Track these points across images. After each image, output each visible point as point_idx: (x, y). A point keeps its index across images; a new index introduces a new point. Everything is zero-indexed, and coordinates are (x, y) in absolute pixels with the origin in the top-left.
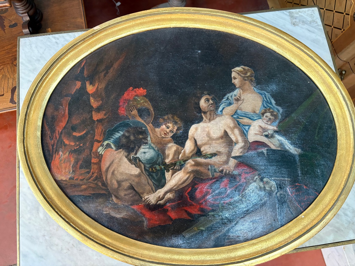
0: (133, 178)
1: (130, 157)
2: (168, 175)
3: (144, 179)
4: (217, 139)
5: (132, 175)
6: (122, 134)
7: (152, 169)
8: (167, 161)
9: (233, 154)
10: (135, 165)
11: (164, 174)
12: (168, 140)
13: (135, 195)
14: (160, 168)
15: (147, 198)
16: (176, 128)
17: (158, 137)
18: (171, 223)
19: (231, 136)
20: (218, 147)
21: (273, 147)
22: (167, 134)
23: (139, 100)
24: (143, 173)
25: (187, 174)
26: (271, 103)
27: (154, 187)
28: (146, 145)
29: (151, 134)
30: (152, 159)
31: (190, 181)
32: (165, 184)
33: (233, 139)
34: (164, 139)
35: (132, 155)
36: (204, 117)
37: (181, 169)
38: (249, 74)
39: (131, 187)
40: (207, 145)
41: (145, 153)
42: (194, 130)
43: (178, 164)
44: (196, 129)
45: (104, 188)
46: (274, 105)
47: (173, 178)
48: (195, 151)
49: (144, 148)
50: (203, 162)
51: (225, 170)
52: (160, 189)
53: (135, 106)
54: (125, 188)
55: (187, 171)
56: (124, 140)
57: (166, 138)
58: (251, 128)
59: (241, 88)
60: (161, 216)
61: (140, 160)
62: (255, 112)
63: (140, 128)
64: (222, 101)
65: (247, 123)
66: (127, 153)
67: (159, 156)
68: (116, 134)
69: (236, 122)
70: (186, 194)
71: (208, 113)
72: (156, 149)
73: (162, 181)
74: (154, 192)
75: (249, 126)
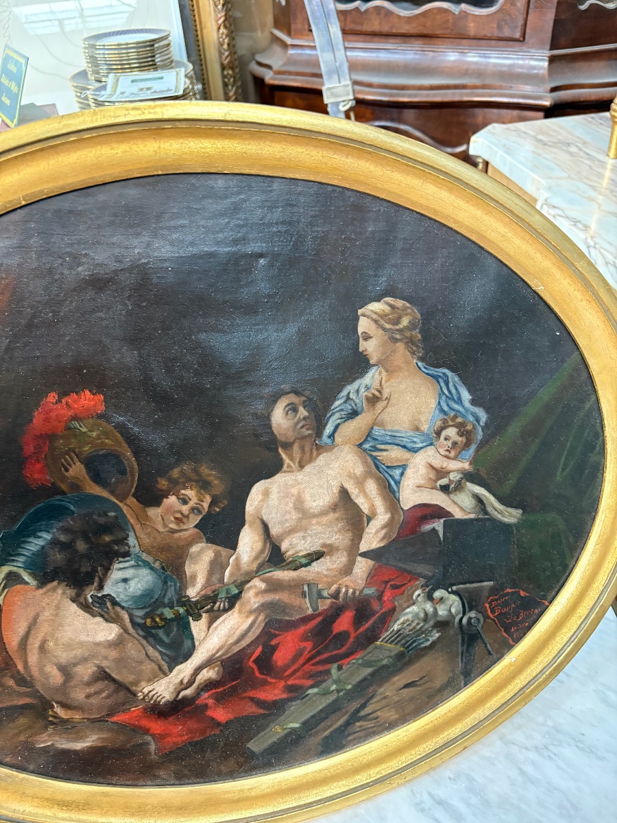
0: (103, 651)
1: (86, 599)
2: (197, 627)
3: (136, 649)
4: (323, 513)
5: (98, 644)
6: (49, 538)
7: (153, 620)
8: (193, 592)
9: (364, 547)
10: (102, 616)
11: (187, 627)
12: (190, 536)
13: (116, 691)
14: (174, 614)
15: (150, 691)
16: (208, 499)
17: (159, 532)
18: (217, 732)
19: (356, 501)
20: (324, 533)
21: (458, 515)
22: (185, 520)
23: (84, 430)
24: (129, 634)
25: (247, 617)
26: (459, 401)
27: (163, 663)
28: (127, 559)
29: (137, 527)
30: (147, 594)
31: (258, 632)
32: (194, 650)
33: (362, 507)
34: (176, 535)
35: (90, 593)
36: (284, 456)
37: (231, 606)
38: (405, 322)
39: (103, 675)
40: (297, 532)
41: (125, 580)
42: (260, 497)
43: (223, 595)
44: (266, 493)
45: (23, 689)
46: (467, 404)
47: (213, 632)
48: (267, 553)
49: (120, 569)
50: (287, 578)
51: (344, 590)
52: (182, 663)
53: (74, 452)
54: (86, 678)
55: (248, 608)
56: (58, 557)
57: (181, 531)
58: (409, 472)
59: (383, 366)
60: (192, 724)
61: (115, 603)
62: (417, 429)
63: (100, 515)
64: (332, 408)
65: (398, 460)
66: (74, 588)
67: (169, 583)
68: (30, 542)
69: (369, 460)
70: (251, 664)
71: (296, 447)
72: (157, 565)
73: (185, 643)
74: (166, 675)
75: (404, 467)
